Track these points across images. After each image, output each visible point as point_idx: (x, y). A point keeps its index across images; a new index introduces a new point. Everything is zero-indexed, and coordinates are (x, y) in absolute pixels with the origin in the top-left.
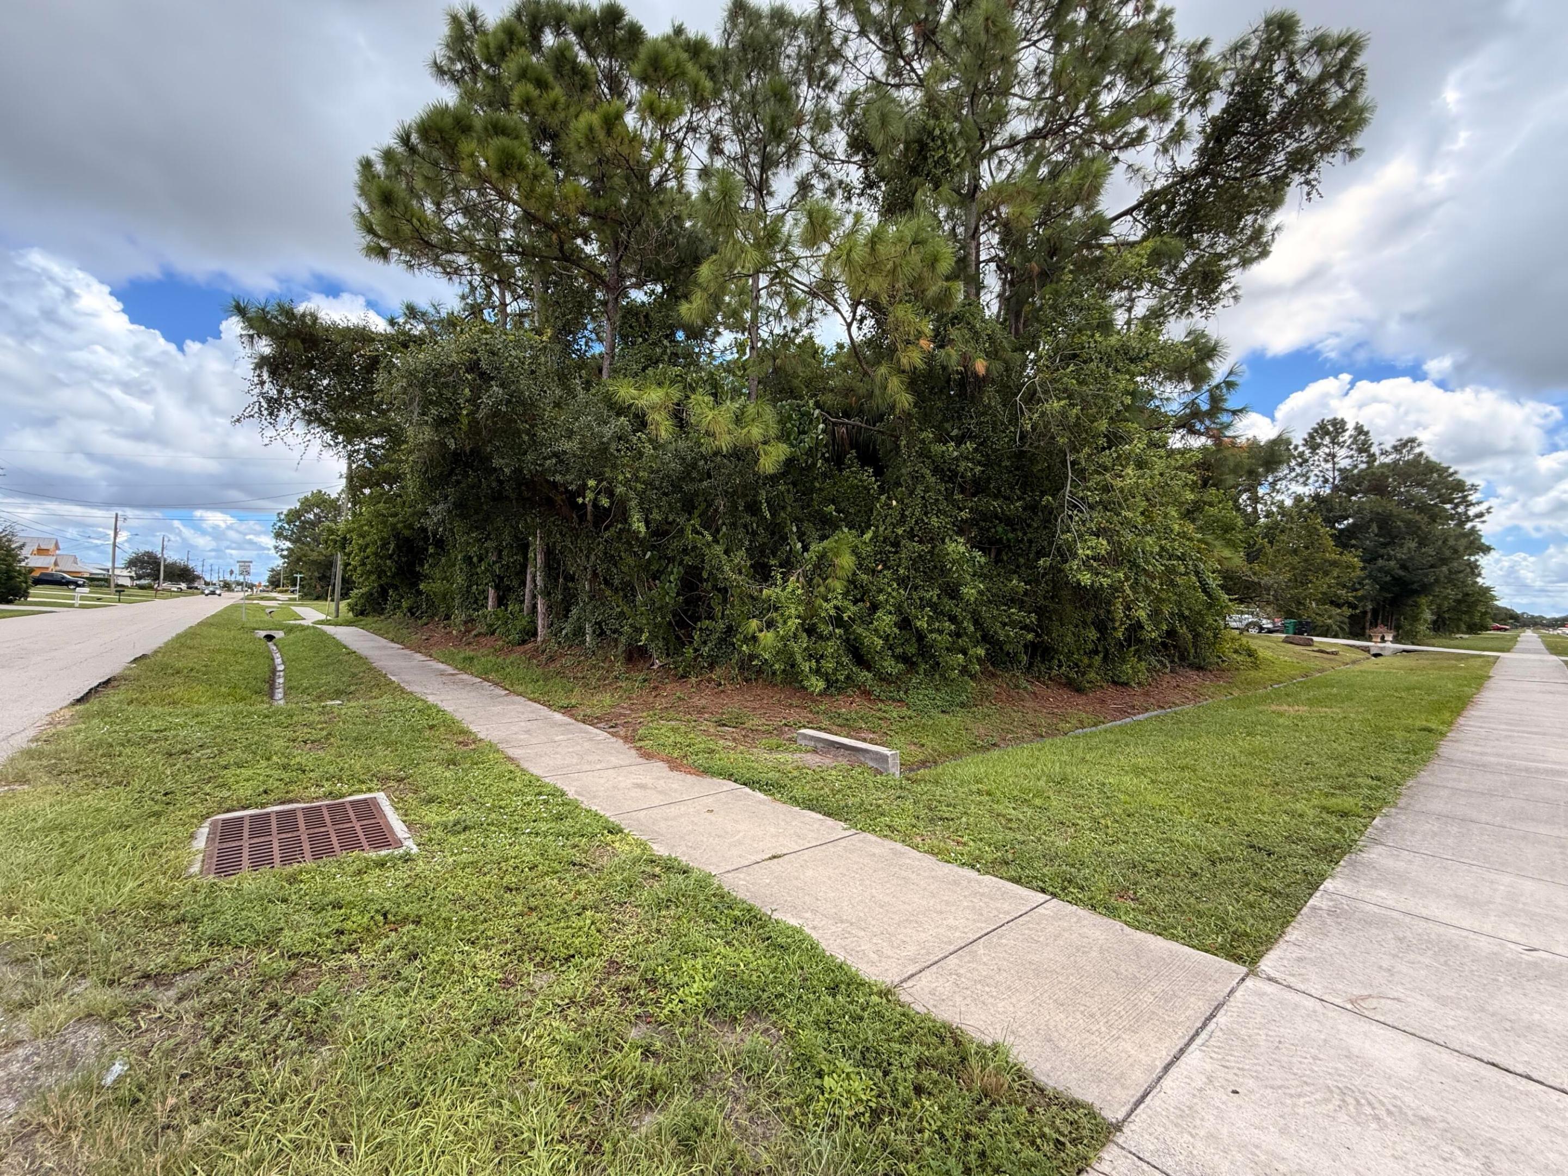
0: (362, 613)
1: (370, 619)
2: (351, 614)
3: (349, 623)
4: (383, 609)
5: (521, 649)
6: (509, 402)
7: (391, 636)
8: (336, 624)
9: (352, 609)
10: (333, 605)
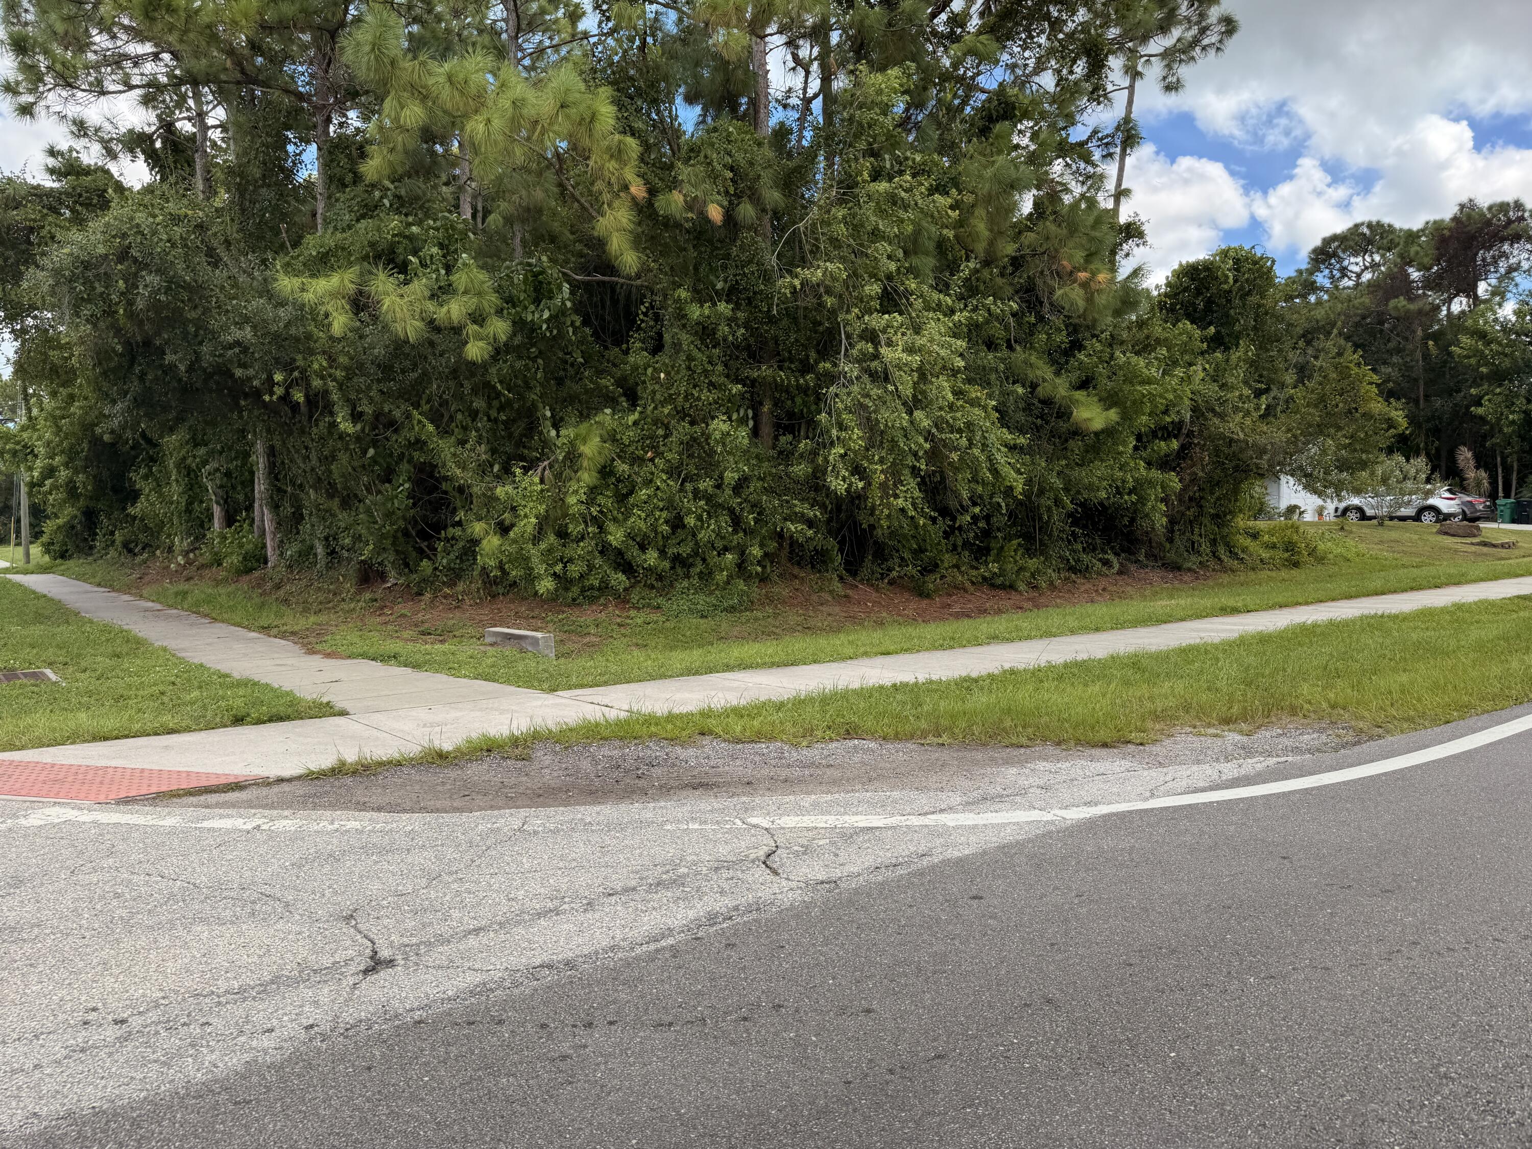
0: (63, 555)
1: (71, 563)
2: (47, 558)
3: (44, 570)
4: (91, 548)
5: (246, 578)
6: (168, 289)
7: (97, 580)
8: (26, 572)
9: (48, 551)
10: (20, 550)
